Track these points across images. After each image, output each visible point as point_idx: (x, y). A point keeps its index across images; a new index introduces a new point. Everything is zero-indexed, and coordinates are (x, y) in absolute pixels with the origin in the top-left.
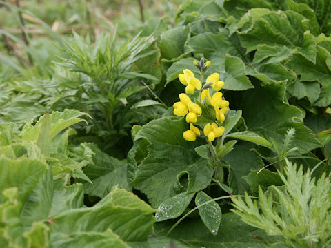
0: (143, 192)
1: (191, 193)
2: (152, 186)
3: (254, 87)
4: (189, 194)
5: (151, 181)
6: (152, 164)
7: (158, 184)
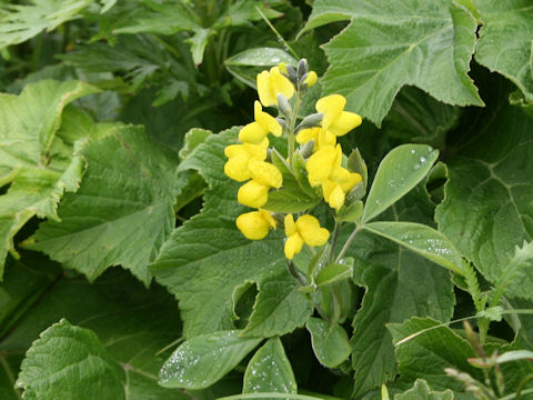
0: (172, 291)
1: (252, 337)
2: (196, 283)
3: (484, 105)
4: (245, 338)
5: (197, 268)
6: (209, 231)
7: (211, 280)
